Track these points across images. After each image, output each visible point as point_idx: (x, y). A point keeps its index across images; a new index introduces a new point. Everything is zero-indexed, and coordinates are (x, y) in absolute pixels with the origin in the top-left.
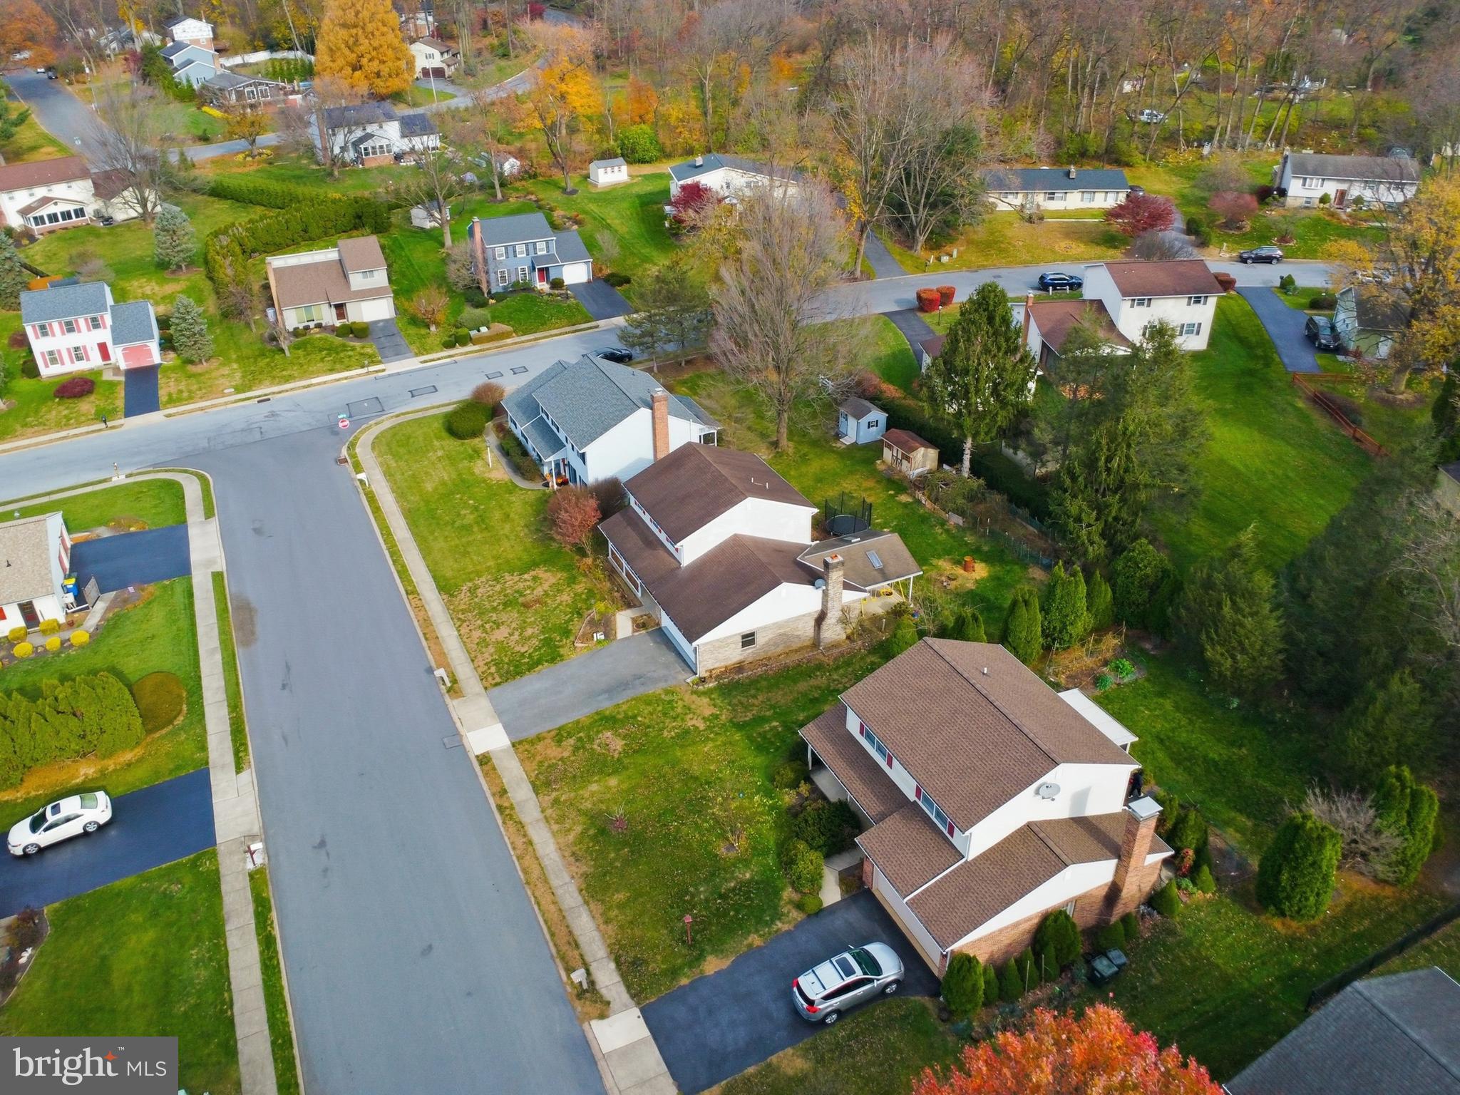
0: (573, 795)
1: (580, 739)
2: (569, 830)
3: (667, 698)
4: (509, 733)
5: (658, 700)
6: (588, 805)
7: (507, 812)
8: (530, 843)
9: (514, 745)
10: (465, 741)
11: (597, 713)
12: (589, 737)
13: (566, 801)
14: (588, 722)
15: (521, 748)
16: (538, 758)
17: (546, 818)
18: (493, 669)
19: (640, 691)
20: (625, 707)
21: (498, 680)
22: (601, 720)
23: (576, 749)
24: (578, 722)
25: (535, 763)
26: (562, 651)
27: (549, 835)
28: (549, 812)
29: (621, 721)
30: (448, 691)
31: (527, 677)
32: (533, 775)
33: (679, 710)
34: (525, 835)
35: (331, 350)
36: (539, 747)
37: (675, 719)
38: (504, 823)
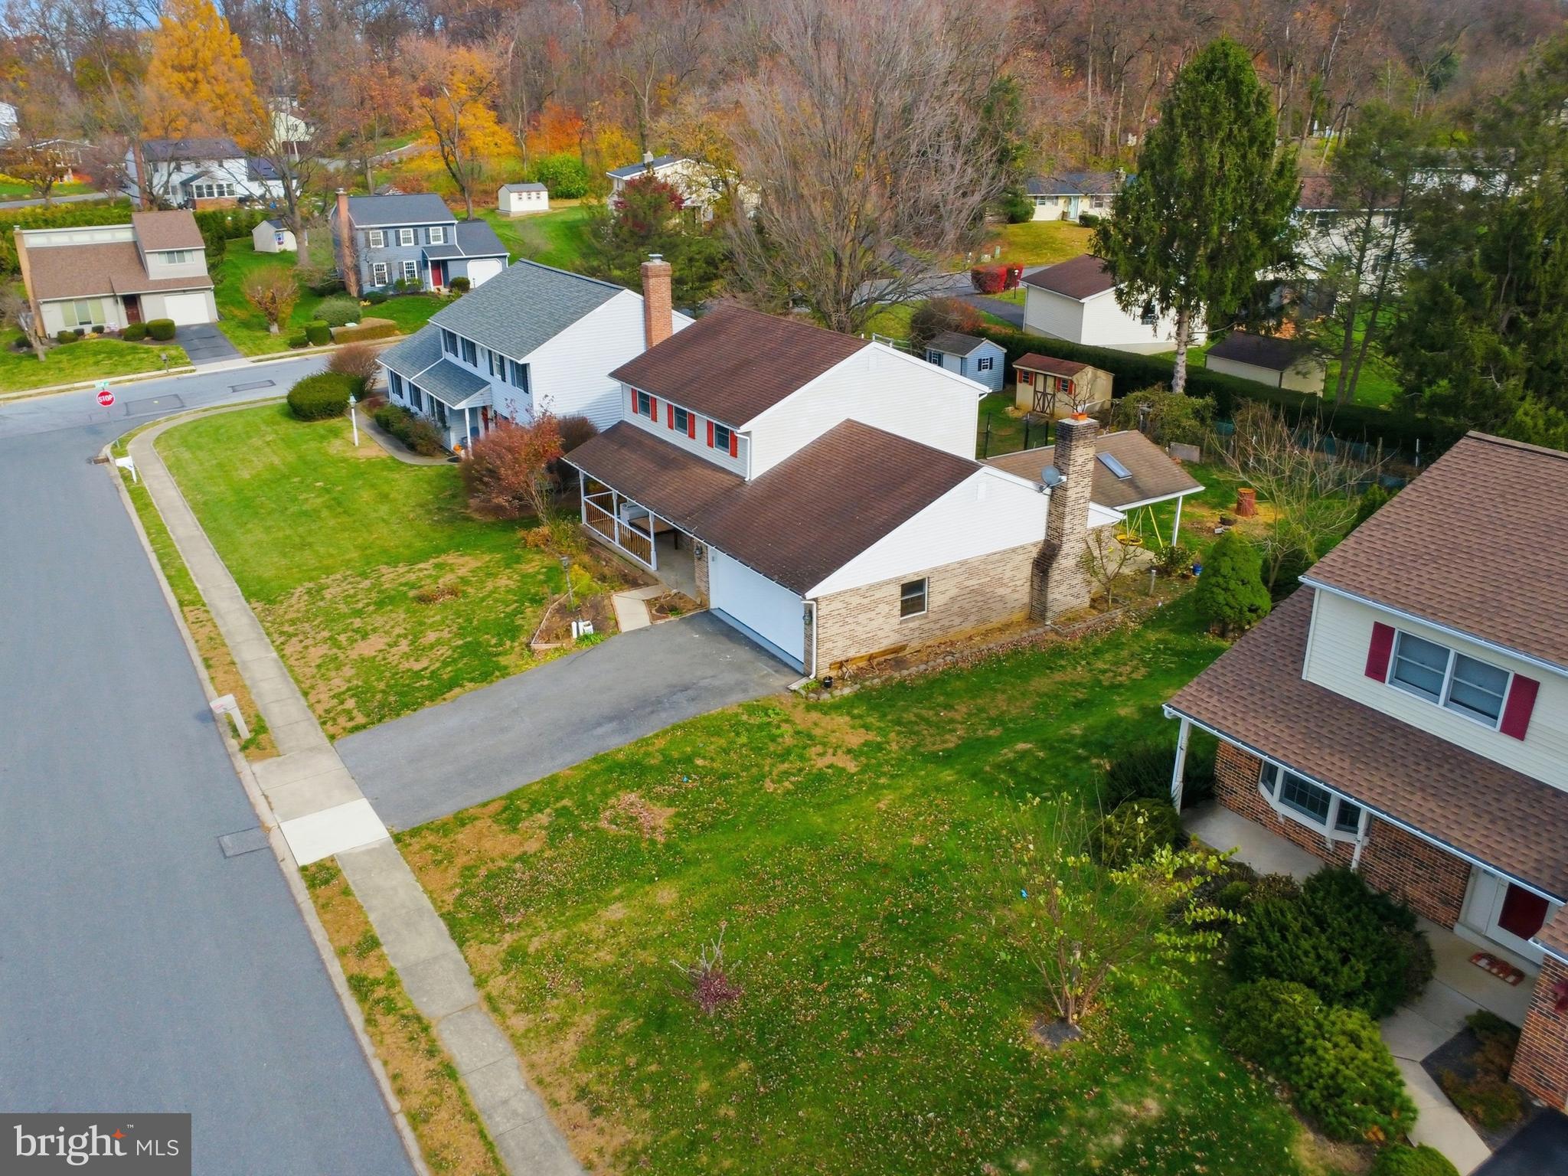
0: (559, 935)
1: (563, 812)
2: (562, 1025)
3: (755, 720)
4: (384, 817)
5: (736, 726)
6: (606, 956)
7: (380, 992)
8: (450, 1072)
9: (397, 839)
10: (275, 841)
11: (596, 760)
12: (583, 805)
13: (540, 954)
14: (578, 777)
15: (416, 844)
16: (462, 860)
17: (489, 998)
18: (350, 704)
19: (691, 711)
20: (660, 743)
21: (361, 719)
22: (609, 770)
23: (555, 834)
24: (553, 780)
25: (454, 871)
26: (503, 661)
27: (503, 1045)
28: (497, 984)
29: (657, 769)
30: (244, 748)
31: (428, 709)
32: (450, 898)
33: (788, 740)
34: (431, 1053)
35: (111, 353)
36: (463, 836)
37: (784, 755)
38: (370, 1021)
